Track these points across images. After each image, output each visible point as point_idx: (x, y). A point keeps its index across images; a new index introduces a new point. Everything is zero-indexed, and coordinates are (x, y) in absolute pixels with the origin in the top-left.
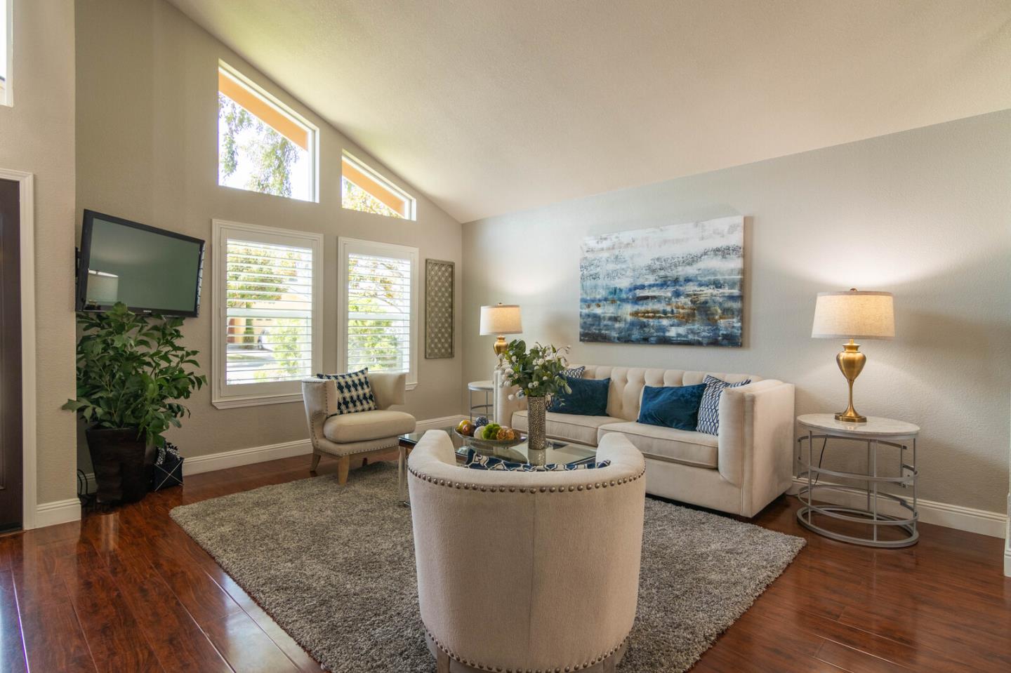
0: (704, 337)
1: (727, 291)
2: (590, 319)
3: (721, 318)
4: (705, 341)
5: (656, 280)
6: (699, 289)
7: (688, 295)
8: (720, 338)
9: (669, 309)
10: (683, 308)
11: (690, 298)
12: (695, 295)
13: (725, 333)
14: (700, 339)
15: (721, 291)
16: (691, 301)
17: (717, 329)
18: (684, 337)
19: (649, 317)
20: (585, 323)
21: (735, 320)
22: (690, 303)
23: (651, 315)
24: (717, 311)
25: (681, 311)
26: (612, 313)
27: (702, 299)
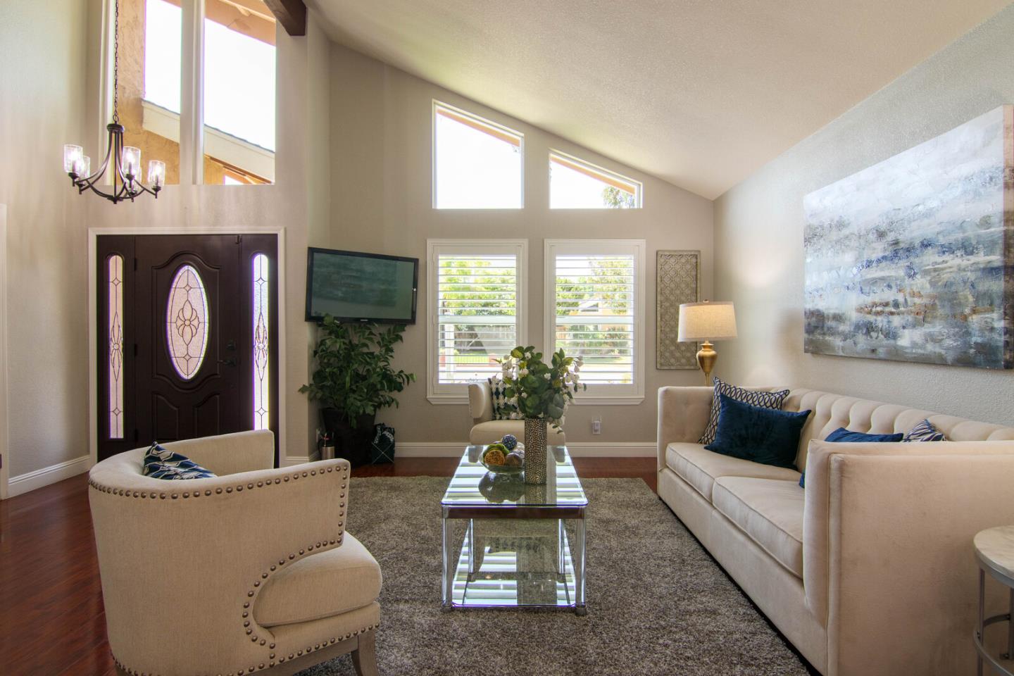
0: (948, 349)
1: (981, 258)
2: (814, 319)
3: (974, 311)
4: (950, 357)
5: (885, 250)
6: (940, 259)
7: (926, 272)
8: (972, 351)
9: (900, 298)
10: (920, 296)
11: (929, 278)
12: (935, 270)
13: (979, 340)
14: (943, 352)
15: (973, 259)
16: (931, 282)
17: (968, 333)
18: (921, 348)
19: (878, 313)
20: (809, 324)
21: (995, 315)
22: (928, 286)
23: (879, 309)
24: (966, 298)
25: (917, 301)
26: (837, 308)
27: (946, 277)
